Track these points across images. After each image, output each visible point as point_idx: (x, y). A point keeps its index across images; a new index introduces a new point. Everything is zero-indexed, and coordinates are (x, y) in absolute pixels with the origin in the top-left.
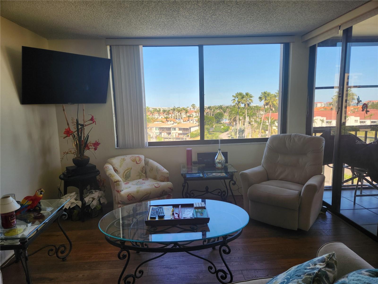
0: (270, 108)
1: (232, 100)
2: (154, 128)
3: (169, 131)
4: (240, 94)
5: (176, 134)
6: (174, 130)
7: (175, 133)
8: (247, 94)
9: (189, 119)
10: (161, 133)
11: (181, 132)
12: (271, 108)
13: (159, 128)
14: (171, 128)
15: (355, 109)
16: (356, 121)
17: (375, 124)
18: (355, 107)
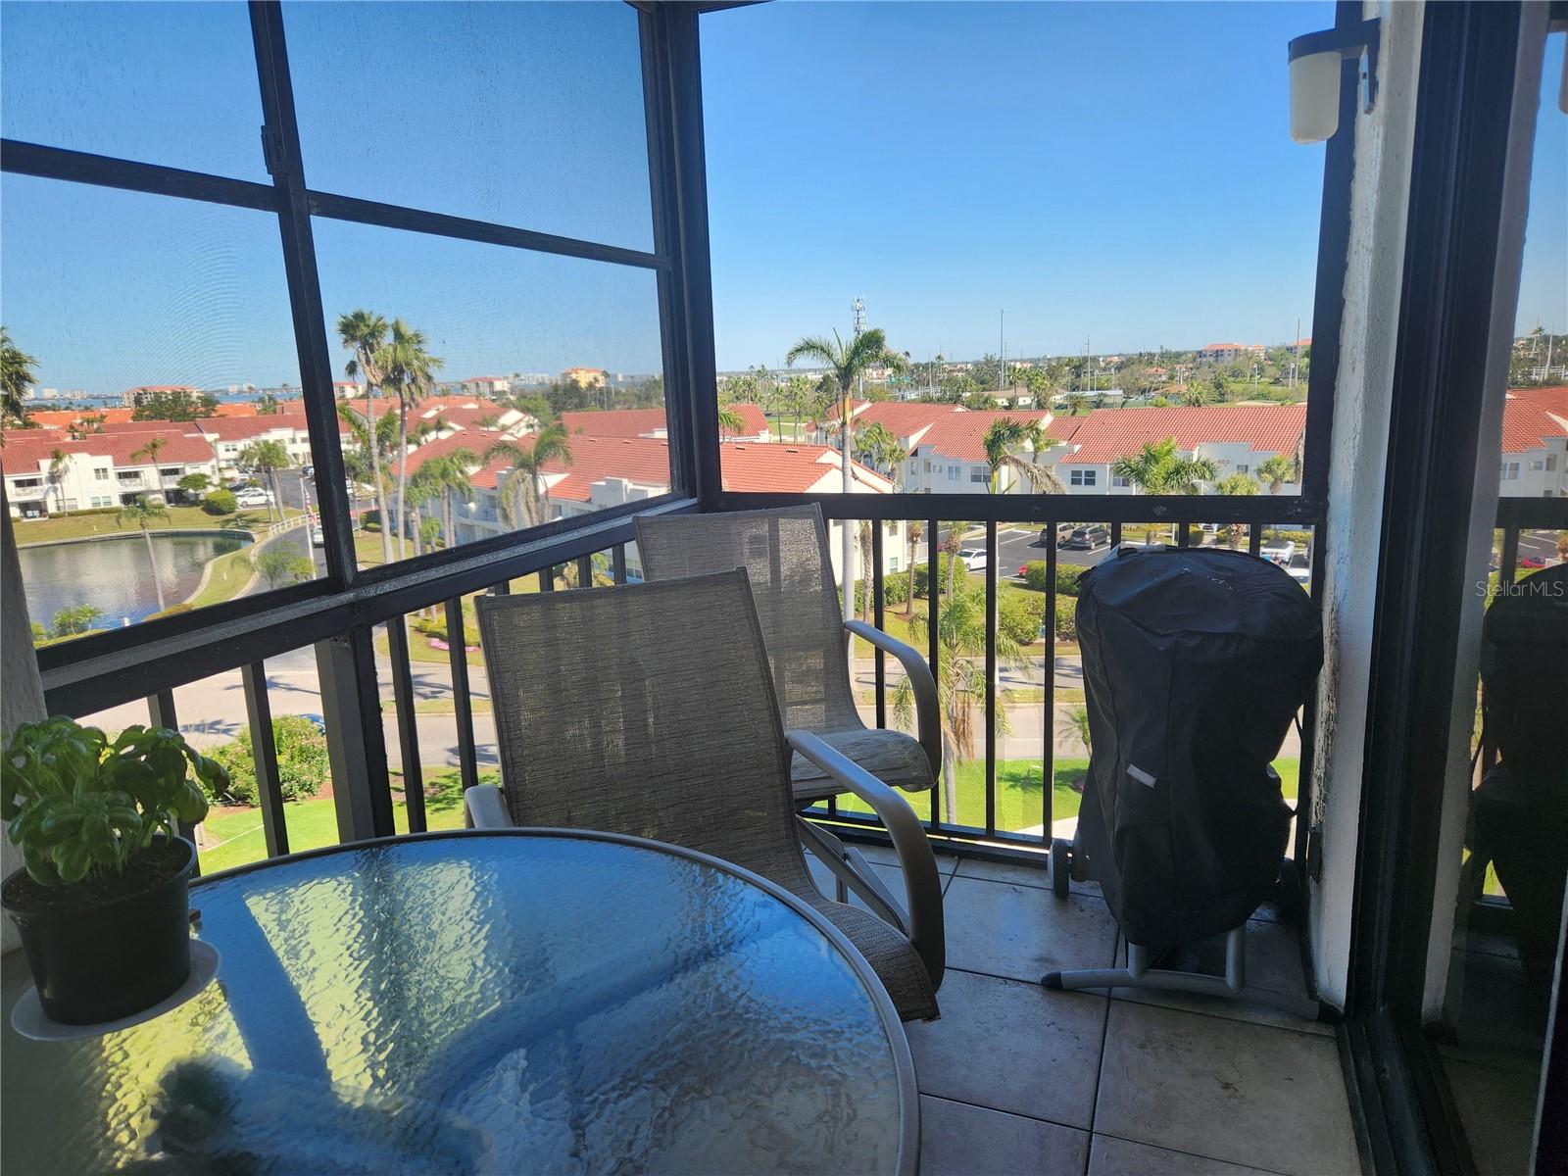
15: (90, 422)
16: (101, 473)
17: (178, 478)
18: (89, 415)
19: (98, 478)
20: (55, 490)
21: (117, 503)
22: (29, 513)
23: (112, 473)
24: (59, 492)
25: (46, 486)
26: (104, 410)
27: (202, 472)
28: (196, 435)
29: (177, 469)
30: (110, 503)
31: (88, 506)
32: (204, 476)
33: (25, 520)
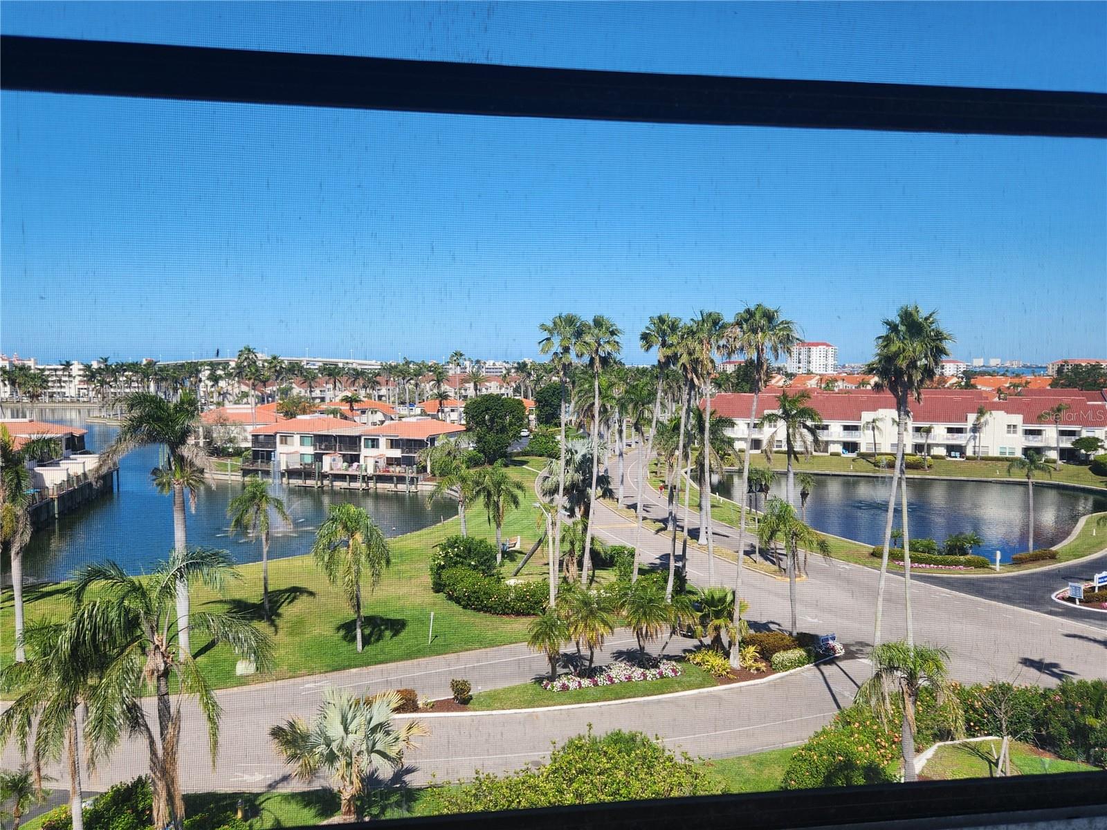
0: (686, 377)
1: (540, 343)
2: (297, 438)
3: (351, 450)
4: (570, 321)
5: (377, 462)
6: (373, 447)
7: (374, 457)
8: (598, 323)
9: (441, 404)
10: (318, 458)
11: (397, 453)
12: (689, 376)
13: (316, 436)
14: (359, 437)
15: (1016, 386)
16: (1012, 428)
17: (1073, 439)
18: (1016, 381)
19: (1009, 432)
20: (975, 438)
21: (1019, 454)
22: (953, 454)
23: (1020, 429)
24: (977, 440)
25: (969, 435)
26: (1030, 377)
27: (1096, 436)
28: (1100, 403)
29: (1075, 431)
30: (1013, 453)
31: (996, 454)
32: (1097, 440)
33: (949, 459)
